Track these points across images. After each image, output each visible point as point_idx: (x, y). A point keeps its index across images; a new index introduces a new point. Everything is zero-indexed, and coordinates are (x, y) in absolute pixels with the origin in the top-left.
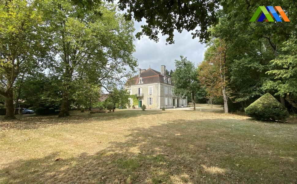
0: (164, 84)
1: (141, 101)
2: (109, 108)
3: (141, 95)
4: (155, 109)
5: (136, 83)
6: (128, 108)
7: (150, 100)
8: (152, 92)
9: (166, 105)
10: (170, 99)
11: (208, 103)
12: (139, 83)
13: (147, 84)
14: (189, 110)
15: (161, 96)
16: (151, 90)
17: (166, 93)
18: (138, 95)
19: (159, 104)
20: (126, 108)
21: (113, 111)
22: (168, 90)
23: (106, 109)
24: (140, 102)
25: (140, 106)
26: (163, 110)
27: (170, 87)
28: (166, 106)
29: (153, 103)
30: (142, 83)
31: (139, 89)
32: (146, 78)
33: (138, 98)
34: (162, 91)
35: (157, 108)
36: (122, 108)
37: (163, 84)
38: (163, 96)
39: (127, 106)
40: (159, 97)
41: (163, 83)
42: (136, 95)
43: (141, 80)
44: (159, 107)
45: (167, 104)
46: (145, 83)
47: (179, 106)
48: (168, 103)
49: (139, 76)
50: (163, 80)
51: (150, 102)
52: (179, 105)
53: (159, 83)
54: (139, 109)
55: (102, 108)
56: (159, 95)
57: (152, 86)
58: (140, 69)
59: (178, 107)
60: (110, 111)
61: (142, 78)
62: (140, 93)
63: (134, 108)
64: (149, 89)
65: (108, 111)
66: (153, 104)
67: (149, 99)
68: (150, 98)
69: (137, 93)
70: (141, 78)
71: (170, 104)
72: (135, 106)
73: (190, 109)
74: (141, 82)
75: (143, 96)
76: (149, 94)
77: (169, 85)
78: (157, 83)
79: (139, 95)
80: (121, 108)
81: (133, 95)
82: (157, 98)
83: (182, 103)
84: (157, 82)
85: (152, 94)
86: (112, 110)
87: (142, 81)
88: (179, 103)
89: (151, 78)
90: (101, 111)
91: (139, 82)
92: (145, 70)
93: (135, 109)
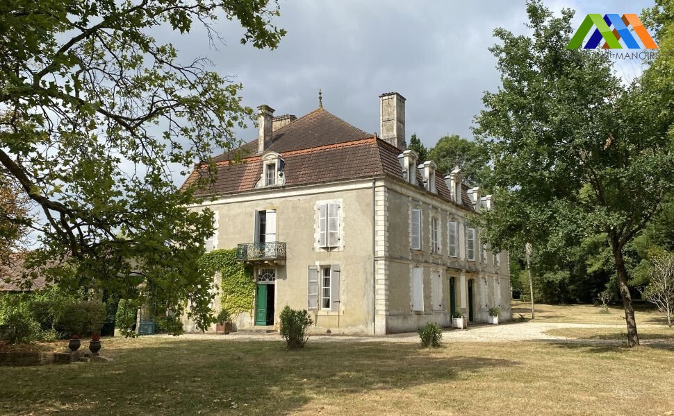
0: (404, 191)
1: (271, 289)
2: (71, 327)
3: (270, 252)
4: (355, 334)
5: (245, 184)
6: (190, 332)
7: (327, 282)
8: (340, 232)
9: (418, 313)
10: (433, 276)
11: (601, 303)
12: (262, 183)
13: (306, 185)
14: (545, 337)
15: (390, 258)
16: (334, 226)
17: (415, 239)
18: (252, 254)
19: (381, 307)
20: (178, 329)
21: (95, 348)
22: (426, 222)
23: (51, 334)
24: (264, 292)
25: (263, 315)
26: (425, 344)
27: (435, 208)
28: (415, 317)
29: (343, 298)
30: (279, 181)
31: (262, 215)
32: (303, 157)
33: (250, 268)
34: (395, 230)
35: (370, 330)
36: (157, 330)
37: (398, 188)
38: (401, 258)
39: (184, 318)
40: (381, 265)
41: (401, 181)
42: (242, 251)
43: (271, 166)
44: (381, 324)
45: (419, 305)
46: (294, 183)
47: (478, 316)
48: (427, 297)
49: (261, 148)
50: (396, 165)
51: (326, 292)
52: (476, 309)
53: (378, 184)
54: (258, 332)
55: (24, 330)
56: (381, 250)
57: (340, 201)
58: (268, 108)
59: (472, 322)
60: (74, 347)
61: (277, 154)
62: (269, 238)
63: (230, 328)
64: (319, 218)
65: (61, 347)
66: (342, 307)
67: (321, 276)
68: (327, 270)
69: (250, 237)
70: (272, 157)
71: (436, 307)
72: (233, 316)
73: (548, 332)
74: (269, 176)
75: (284, 258)
76: (317, 246)
77: (428, 200)
78: (370, 184)
79: (262, 249)
80: (150, 329)
81: (223, 254)
82: (370, 269)
83: (490, 301)
84: (364, 178)
85: (340, 244)
86: (85, 345)
87: (277, 173)
88: (476, 299)
89: (332, 154)
90: (16, 347)
91: (258, 178)
92: (293, 118)
93: (230, 337)
